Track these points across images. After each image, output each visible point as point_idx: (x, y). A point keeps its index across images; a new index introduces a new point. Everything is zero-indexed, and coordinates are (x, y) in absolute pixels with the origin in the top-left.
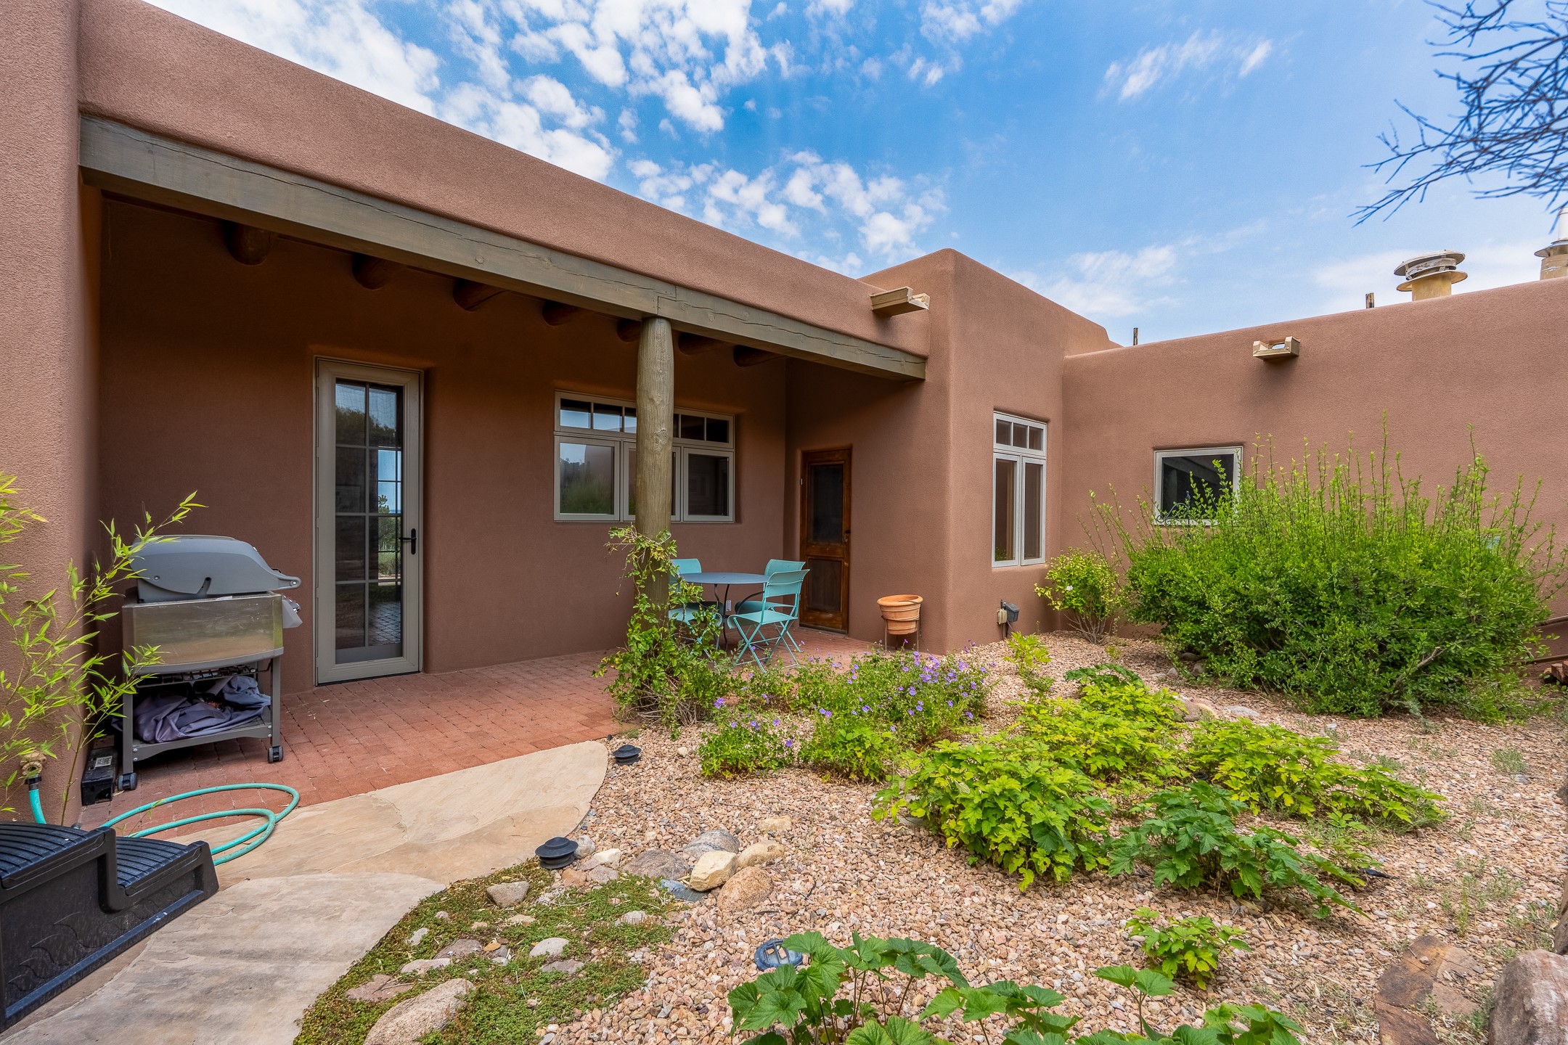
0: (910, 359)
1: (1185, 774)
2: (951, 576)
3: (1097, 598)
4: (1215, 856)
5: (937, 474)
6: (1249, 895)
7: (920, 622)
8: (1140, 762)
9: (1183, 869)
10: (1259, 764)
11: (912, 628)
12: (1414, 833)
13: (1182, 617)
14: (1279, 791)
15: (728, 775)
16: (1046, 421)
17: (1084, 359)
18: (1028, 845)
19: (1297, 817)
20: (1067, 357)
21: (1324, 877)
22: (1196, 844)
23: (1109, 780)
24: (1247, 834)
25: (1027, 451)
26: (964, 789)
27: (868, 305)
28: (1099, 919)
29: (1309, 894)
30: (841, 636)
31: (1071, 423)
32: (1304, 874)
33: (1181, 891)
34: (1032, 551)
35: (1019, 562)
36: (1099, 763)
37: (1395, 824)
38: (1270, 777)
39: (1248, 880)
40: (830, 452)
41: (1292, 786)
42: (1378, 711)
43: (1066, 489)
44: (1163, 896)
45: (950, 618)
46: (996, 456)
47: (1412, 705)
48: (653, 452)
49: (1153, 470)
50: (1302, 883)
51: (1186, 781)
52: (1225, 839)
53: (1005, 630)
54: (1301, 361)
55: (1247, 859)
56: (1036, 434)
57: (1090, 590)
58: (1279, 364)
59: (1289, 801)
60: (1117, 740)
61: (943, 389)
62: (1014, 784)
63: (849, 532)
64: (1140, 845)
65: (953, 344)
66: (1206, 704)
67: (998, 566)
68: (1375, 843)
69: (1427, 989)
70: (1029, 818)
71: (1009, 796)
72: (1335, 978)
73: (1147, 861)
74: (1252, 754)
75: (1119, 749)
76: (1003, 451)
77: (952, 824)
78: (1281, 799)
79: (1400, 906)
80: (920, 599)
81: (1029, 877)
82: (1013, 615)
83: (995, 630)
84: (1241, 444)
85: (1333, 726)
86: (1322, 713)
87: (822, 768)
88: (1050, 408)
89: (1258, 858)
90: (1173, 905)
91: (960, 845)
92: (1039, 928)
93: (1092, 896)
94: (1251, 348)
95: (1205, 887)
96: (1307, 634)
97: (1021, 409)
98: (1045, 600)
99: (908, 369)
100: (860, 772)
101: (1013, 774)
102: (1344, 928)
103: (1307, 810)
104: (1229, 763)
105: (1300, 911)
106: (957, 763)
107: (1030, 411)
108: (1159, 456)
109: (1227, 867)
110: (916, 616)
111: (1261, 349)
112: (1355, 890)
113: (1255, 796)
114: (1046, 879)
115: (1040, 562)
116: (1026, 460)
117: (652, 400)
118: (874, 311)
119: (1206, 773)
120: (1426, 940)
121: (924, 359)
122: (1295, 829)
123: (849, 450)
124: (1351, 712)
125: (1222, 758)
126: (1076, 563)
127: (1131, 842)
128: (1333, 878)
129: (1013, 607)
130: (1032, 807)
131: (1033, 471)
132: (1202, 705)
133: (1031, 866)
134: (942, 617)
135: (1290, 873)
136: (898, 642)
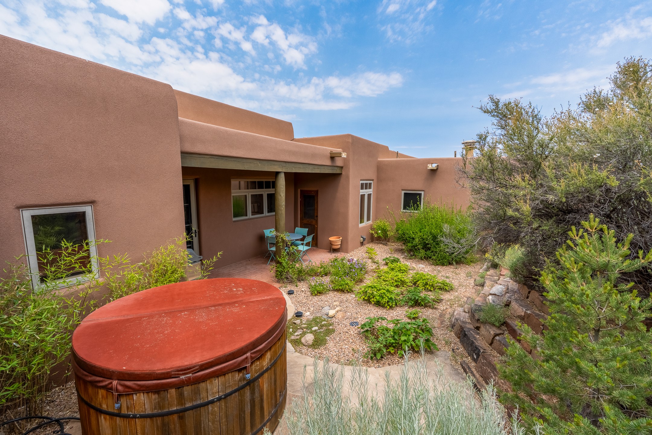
0: (339, 168)
1: (412, 285)
2: (350, 231)
3: (386, 232)
4: (418, 300)
5: (346, 202)
6: (422, 305)
7: (341, 245)
8: (403, 283)
9: (413, 303)
10: (425, 281)
11: (339, 246)
12: (449, 291)
13: (409, 242)
14: (428, 286)
15: (319, 294)
16: (373, 180)
17: (383, 161)
18: (388, 302)
19: (431, 291)
20: (379, 159)
21: (434, 301)
22: (415, 298)
23: (397, 287)
24: (422, 295)
25: (368, 190)
26: (375, 293)
27: (329, 155)
28: (400, 312)
29: (431, 304)
30: (315, 248)
31: (380, 180)
32: (430, 301)
33: (412, 306)
34: (368, 219)
35: (366, 224)
36: (396, 284)
37: (446, 291)
38: (427, 284)
39: (422, 303)
40: (311, 191)
41: (430, 285)
42: (448, 264)
43: (378, 200)
44: (409, 308)
45: (349, 243)
46: (361, 194)
47: (454, 263)
48: (281, 210)
49: (401, 196)
50: (430, 302)
51: (412, 286)
52: (419, 297)
53: (362, 244)
54: (438, 170)
55: (423, 300)
56: (370, 184)
57: (384, 231)
58: (433, 172)
59: (429, 288)
60: (398, 279)
61: (348, 177)
62: (384, 291)
63: (317, 216)
64: (406, 300)
65: (351, 164)
66: (414, 265)
67: (361, 225)
68: (442, 294)
69: (445, 315)
70: (388, 297)
71: (384, 293)
72: (434, 316)
73: (406, 302)
74: (423, 280)
75: (399, 280)
76: (363, 192)
77: (373, 300)
78: (428, 288)
79: (444, 304)
80: (341, 238)
81: (388, 307)
82: (364, 239)
83: (359, 244)
84: (424, 191)
85: (439, 268)
86: (437, 265)
87: (338, 290)
88: (374, 176)
89: (424, 299)
90: (411, 309)
91: (375, 303)
92: (392, 315)
93: (398, 309)
94: (427, 167)
95: (416, 305)
96: (435, 247)
97: (367, 178)
98: (372, 234)
99: (338, 171)
100: (347, 291)
101: (384, 289)
102: (436, 308)
103: (432, 289)
104: (419, 282)
105: (430, 307)
106: (372, 288)
107: (369, 178)
108: (403, 192)
109: (419, 301)
110: (340, 243)
111: (430, 167)
112: (438, 303)
113: (424, 288)
114: (391, 307)
115: (370, 222)
116: (368, 193)
117: (281, 195)
118: (331, 157)
119: (415, 284)
120: (447, 309)
121: (342, 167)
122: (430, 293)
123: (317, 192)
124: (443, 265)
125: (418, 281)
126: (381, 223)
127: (404, 299)
128: (435, 301)
129: (365, 237)
130: (388, 295)
131: (369, 195)
132: (413, 266)
133: (388, 305)
134: (347, 242)
135: (429, 301)
136: (335, 251)
